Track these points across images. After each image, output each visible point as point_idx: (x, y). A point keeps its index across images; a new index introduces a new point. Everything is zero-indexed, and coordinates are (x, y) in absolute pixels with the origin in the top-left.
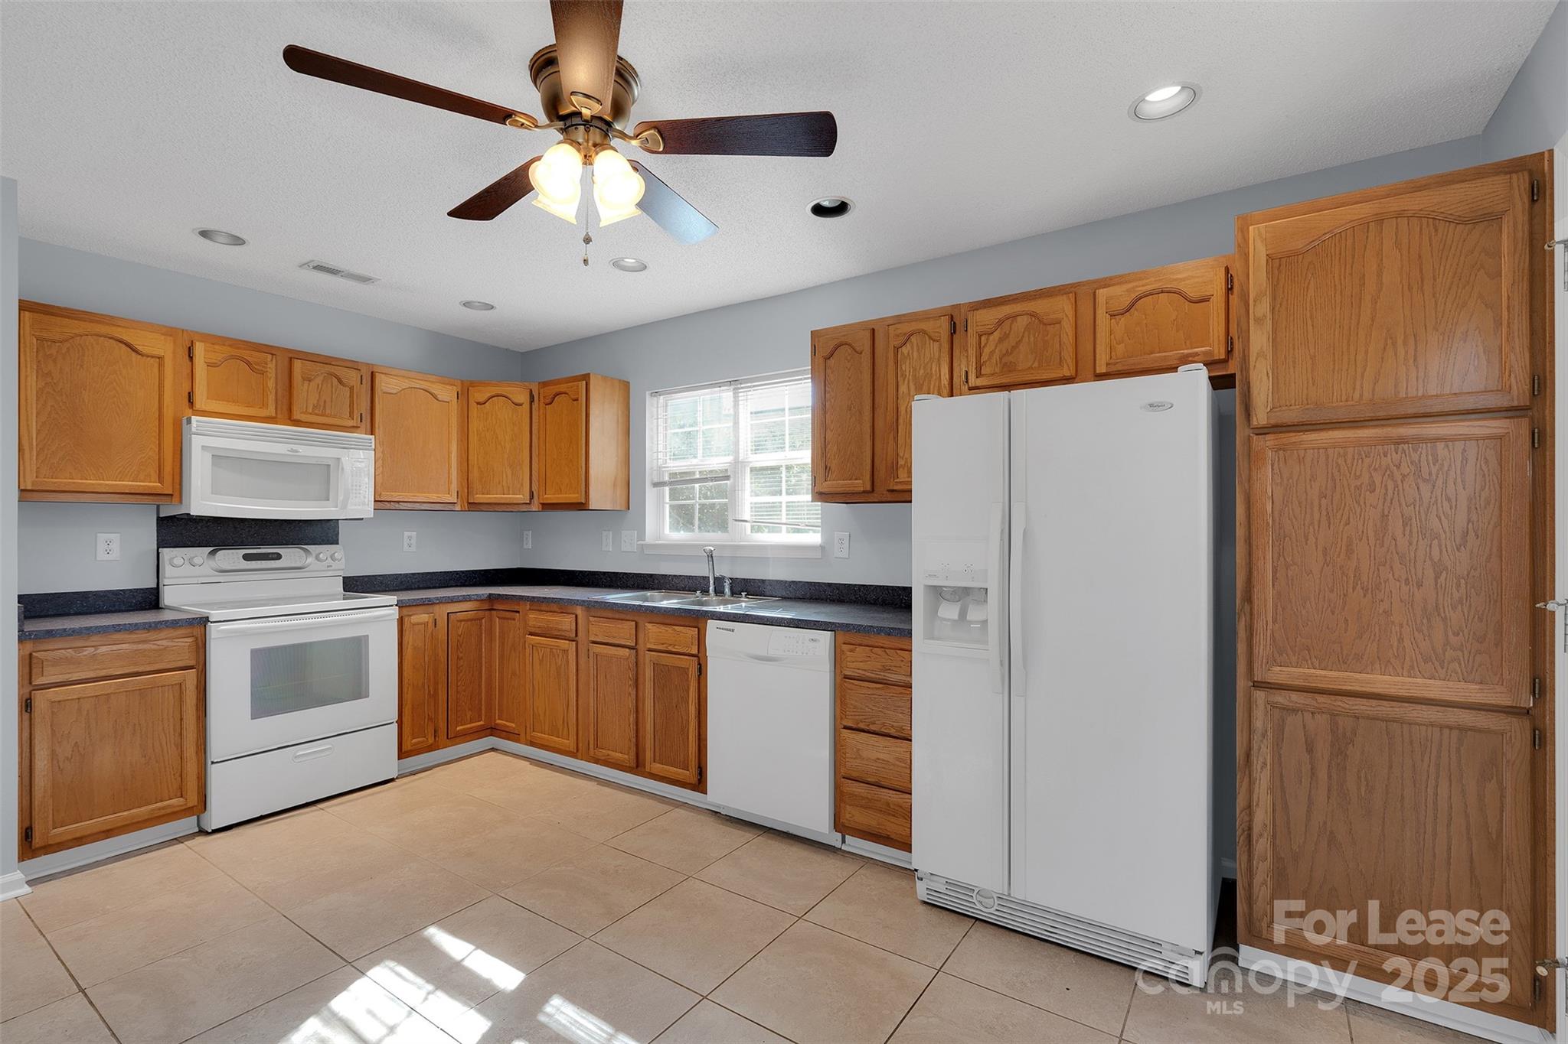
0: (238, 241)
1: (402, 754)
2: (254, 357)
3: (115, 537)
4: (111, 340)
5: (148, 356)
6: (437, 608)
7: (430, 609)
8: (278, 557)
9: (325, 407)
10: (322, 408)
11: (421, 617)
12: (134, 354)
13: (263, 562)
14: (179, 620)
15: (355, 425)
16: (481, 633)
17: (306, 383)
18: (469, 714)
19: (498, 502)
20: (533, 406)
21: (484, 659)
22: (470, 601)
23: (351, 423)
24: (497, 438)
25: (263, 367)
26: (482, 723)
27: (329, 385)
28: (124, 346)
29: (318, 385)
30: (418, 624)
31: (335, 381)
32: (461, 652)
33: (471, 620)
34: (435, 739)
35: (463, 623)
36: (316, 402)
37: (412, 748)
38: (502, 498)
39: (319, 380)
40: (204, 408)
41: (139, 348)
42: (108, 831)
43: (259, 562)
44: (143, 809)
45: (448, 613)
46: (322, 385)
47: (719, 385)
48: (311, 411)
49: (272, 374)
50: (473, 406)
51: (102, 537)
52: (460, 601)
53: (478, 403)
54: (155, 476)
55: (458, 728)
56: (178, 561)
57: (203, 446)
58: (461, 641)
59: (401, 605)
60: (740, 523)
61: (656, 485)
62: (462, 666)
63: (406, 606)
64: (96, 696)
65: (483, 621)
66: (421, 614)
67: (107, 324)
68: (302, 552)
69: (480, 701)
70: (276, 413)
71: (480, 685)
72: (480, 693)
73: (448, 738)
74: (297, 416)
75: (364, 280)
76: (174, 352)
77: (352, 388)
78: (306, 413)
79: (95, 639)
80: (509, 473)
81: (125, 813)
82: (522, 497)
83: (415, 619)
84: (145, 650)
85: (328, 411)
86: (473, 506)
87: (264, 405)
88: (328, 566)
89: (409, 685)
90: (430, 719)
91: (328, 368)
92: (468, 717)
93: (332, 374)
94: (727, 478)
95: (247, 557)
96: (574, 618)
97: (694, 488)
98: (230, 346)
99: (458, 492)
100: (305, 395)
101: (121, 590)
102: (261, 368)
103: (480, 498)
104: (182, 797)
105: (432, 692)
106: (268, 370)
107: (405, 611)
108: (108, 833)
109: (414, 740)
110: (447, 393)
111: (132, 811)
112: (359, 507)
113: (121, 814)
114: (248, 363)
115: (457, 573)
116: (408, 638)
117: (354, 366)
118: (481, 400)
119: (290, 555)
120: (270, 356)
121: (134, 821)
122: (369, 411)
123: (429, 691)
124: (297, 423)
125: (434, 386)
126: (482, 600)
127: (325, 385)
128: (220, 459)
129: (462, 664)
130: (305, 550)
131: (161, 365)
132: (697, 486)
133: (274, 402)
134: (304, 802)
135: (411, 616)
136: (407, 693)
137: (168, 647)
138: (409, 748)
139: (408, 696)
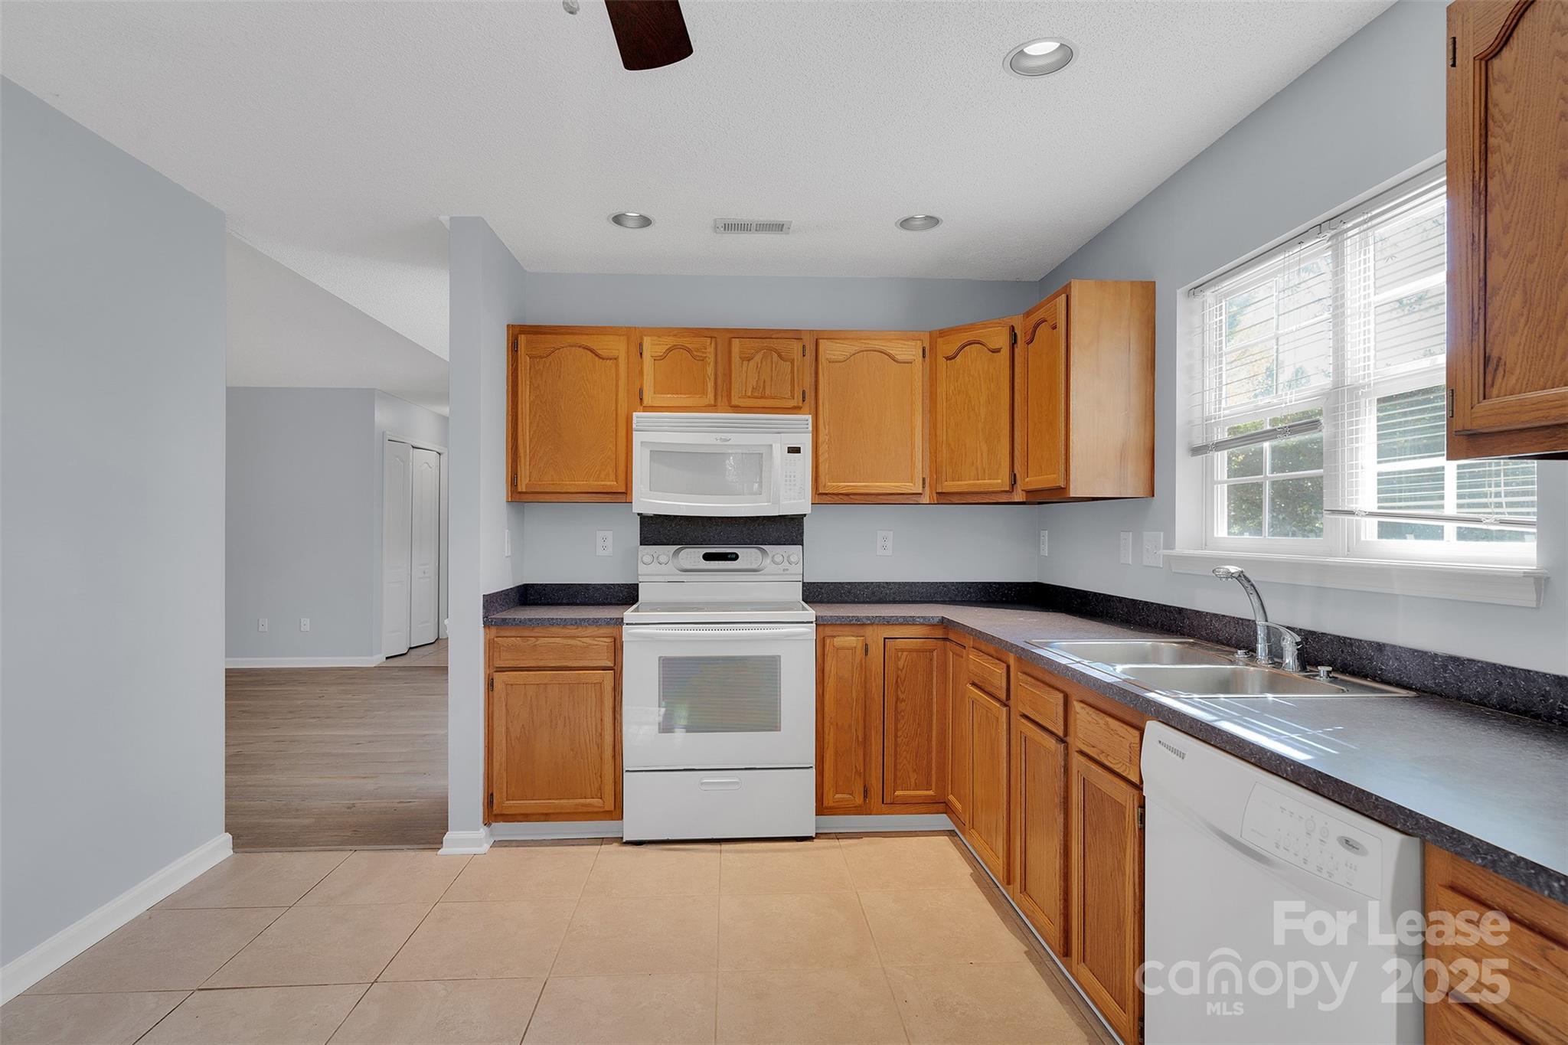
0: (645, 222)
1: (821, 809)
2: (692, 343)
3: (609, 534)
4: (580, 349)
5: (607, 359)
6: (869, 631)
7: (861, 631)
8: (735, 557)
9: (764, 388)
10: (761, 390)
11: (848, 640)
12: (597, 358)
13: (720, 562)
14: (599, 619)
15: (796, 405)
16: (931, 671)
17: (745, 363)
18: (913, 777)
19: (970, 490)
20: (1016, 350)
21: (935, 706)
22: (913, 624)
23: (792, 403)
24: (970, 401)
25: (703, 352)
26: (931, 793)
27: (769, 360)
28: (589, 352)
29: (757, 363)
30: (843, 648)
31: (775, 356)
32: (903, 693)
33: (917, 651)
34: (865, 800)
35: (905, 653)
36: (755, 384)
37: (833, 805)
38: (974, 485)
39: (758, 357)
40: (650, 404)
41: (599, 352)
42: (547, 814)
43: (717, 562)
44: (571, 801)
45: (885, 638)
46: (761, 363)
47: (1299, 239)
48: (750, 394)
49: (711, 359)
50: (942, 361)
51: (600, 534)
52: (901, 624)
53: (948, 358)
54: (612, 476)
55: (898, 793)
56: (648, 559)
57: (642, 442)
58: (902, 677)
59: (820, 623)
60: (1347, 518)
61: (1196, 451)
62: (903, 711)
63: (831, 625)
64: (538, 684)
65: (935, 653)
66: (848, 636)
67: (579, 334)
68: (756, 550)
69: (929, 762)
70: (716, 399)
71: (929, 741)
72: (929, 752)
73: (883, 803)
74: (735, 401)
75: (779, 227)
76: (628, 352)
77: (792, 362)
78: (746, 397)
79: (538, 631)
80: (985, 448)
81: (557, 801)
82: (1001, 481)
83: (839, 641)
84: (572, 646)
85: (768, 392)
86: (944, 498)
87: (704, 393)
88: (784, 570)
89: (831, 724)
90: (858, 773)
91: (766, 343)
92: (913, 780)
93: (770, 349)
94: (1314, 425)
95: (708, 557)
96: (1005, 670)
97: (1261, 452)
98: (675, 336)
99: (924, 480)
100: (745, 376)
101: (612, 585)
102: (700, 354)
103: (950, 486)
104: (601, 798)
105: (860, 740)
106: (708, 355)
107: (828, 631)
108: (546, 817)
109: (837, 796)
110: (909, 351)
111: (562, 801)
112: (796, 501)
113: (553, 801)
114: (689, 350)
115: (944, 584)
116: (830, 665)
117: (796, 335)
118: (950, 354)
119: (748, 556)
120: (709, 340)
121: (563, 811)
122: (813, 387)
123: (857, 737)
124: (737, 409)
125: (888, 344)
126: (933, 625)
127: (764, 363)
128: (660, 455)
129: (903, 708)
130: (763, 552)
131: (617, 366)
132: (1267, 445)
133: (713, 391)
134: (710, 837)
135: (835, 637)
136: (829, 735)
137: (590, 645)
138: (831, 804)
139: (830, 738)
